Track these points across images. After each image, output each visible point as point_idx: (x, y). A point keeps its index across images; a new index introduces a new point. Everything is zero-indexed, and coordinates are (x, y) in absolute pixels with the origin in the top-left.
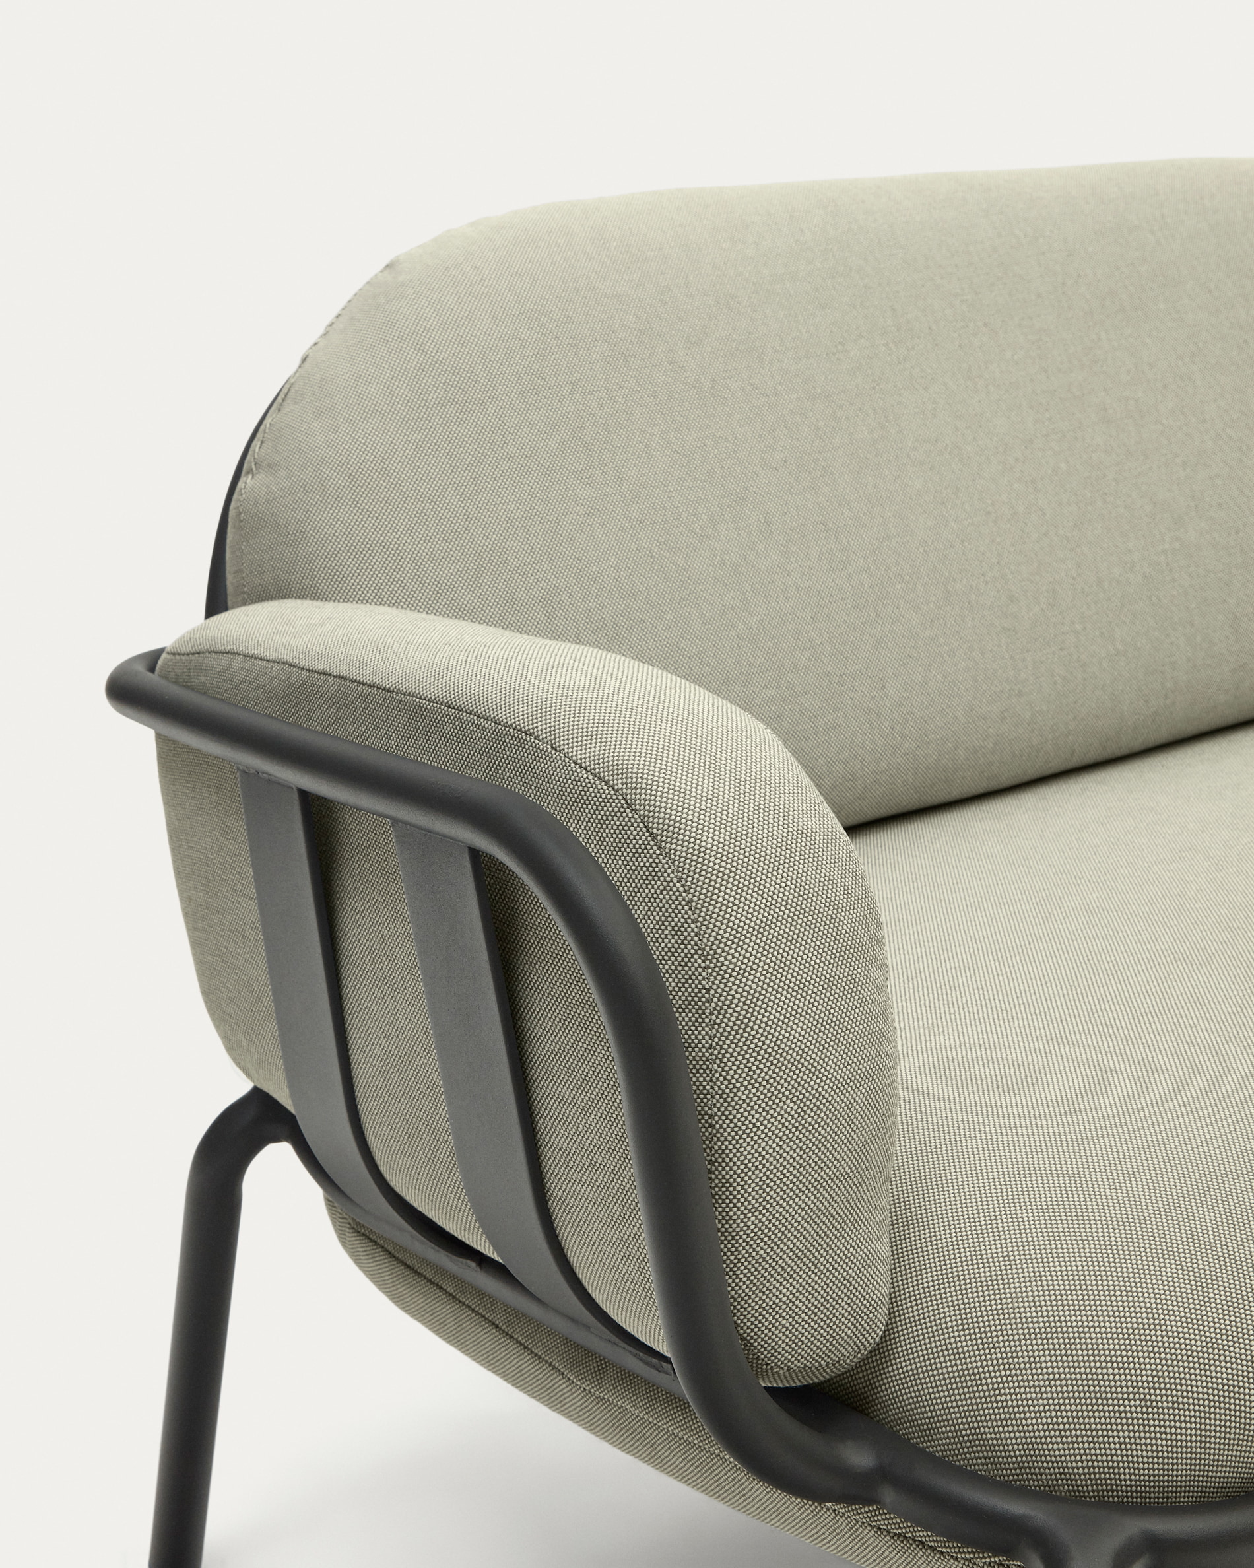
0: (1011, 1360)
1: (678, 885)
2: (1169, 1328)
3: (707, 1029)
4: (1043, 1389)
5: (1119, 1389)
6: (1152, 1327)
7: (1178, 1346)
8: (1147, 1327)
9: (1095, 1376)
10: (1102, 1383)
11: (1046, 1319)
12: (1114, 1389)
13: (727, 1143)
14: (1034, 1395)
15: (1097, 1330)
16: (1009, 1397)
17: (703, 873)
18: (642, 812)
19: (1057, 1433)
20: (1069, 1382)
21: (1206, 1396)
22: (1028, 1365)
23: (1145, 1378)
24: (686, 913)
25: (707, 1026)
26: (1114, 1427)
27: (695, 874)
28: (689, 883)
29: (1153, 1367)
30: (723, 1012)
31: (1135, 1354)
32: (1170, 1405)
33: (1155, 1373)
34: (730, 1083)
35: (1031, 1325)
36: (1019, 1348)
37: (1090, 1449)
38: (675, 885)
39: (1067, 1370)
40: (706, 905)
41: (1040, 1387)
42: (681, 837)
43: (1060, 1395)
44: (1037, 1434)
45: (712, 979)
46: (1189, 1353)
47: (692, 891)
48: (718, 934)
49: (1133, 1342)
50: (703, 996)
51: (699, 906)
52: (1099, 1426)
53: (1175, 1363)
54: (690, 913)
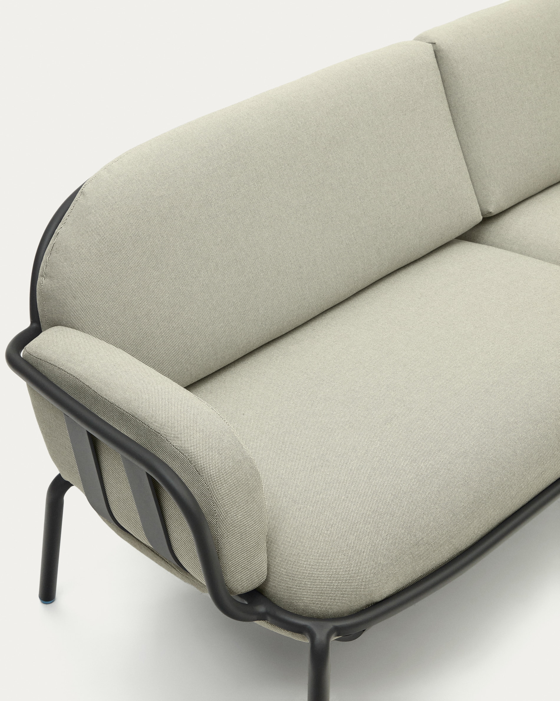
0: (300, 584)
1: (205, 484)
2: (341, 574)
3: (215, 520)
4: (308, 592)
5: (328, 591)
6: (336, 574)
7: (343, 578)
8: (335, 574)
9: (322, 588)
10: (323, 590)
11: (309, 573)
12: (326, 591)
13: (222, 546)
14: (306, 593)
15: (322, 575)
16: (300, 594)
17: (212, 482)
18: (194, 464)
19: (312, 603)
20: (315, 590)
21: (350, 591)
22: (304, 586)
23: (334, 588)
24: (208, 492)
25: (215, 519)
26: (327, 601)
27: (210, 482)
28: (208, 484)
29: (337, 585)
30: (219, 516)
31: (332, 581)
32: (341, 594)
33: (337, 586)
34: (222, 532)
35: (305, 575)
36: (302, 581)
37: (321, 606)
38: (204, 484)
39: (314, 587)
40: (213, 490)
41: (308, 591)
42: (205, 472)
43: (313, 593)
44: (307, 603)
45: (216, 508)
46: (346, 580)
47: (209, 486)
48: (217, 497)
49: (331, 578)
50: (214, 512)
51: (211, 490)
52: (323, 601)
53: (342, 583)
54: (209, 492)
